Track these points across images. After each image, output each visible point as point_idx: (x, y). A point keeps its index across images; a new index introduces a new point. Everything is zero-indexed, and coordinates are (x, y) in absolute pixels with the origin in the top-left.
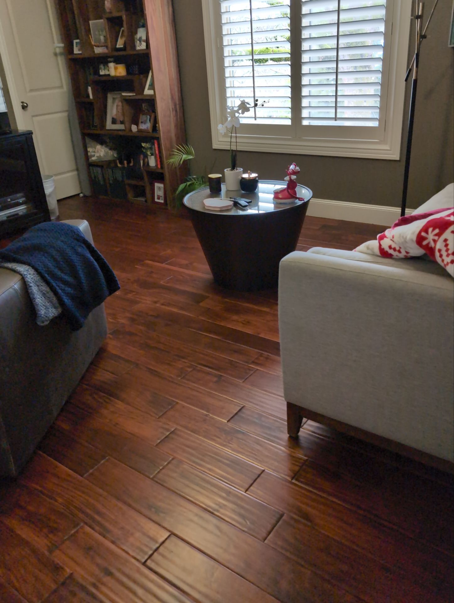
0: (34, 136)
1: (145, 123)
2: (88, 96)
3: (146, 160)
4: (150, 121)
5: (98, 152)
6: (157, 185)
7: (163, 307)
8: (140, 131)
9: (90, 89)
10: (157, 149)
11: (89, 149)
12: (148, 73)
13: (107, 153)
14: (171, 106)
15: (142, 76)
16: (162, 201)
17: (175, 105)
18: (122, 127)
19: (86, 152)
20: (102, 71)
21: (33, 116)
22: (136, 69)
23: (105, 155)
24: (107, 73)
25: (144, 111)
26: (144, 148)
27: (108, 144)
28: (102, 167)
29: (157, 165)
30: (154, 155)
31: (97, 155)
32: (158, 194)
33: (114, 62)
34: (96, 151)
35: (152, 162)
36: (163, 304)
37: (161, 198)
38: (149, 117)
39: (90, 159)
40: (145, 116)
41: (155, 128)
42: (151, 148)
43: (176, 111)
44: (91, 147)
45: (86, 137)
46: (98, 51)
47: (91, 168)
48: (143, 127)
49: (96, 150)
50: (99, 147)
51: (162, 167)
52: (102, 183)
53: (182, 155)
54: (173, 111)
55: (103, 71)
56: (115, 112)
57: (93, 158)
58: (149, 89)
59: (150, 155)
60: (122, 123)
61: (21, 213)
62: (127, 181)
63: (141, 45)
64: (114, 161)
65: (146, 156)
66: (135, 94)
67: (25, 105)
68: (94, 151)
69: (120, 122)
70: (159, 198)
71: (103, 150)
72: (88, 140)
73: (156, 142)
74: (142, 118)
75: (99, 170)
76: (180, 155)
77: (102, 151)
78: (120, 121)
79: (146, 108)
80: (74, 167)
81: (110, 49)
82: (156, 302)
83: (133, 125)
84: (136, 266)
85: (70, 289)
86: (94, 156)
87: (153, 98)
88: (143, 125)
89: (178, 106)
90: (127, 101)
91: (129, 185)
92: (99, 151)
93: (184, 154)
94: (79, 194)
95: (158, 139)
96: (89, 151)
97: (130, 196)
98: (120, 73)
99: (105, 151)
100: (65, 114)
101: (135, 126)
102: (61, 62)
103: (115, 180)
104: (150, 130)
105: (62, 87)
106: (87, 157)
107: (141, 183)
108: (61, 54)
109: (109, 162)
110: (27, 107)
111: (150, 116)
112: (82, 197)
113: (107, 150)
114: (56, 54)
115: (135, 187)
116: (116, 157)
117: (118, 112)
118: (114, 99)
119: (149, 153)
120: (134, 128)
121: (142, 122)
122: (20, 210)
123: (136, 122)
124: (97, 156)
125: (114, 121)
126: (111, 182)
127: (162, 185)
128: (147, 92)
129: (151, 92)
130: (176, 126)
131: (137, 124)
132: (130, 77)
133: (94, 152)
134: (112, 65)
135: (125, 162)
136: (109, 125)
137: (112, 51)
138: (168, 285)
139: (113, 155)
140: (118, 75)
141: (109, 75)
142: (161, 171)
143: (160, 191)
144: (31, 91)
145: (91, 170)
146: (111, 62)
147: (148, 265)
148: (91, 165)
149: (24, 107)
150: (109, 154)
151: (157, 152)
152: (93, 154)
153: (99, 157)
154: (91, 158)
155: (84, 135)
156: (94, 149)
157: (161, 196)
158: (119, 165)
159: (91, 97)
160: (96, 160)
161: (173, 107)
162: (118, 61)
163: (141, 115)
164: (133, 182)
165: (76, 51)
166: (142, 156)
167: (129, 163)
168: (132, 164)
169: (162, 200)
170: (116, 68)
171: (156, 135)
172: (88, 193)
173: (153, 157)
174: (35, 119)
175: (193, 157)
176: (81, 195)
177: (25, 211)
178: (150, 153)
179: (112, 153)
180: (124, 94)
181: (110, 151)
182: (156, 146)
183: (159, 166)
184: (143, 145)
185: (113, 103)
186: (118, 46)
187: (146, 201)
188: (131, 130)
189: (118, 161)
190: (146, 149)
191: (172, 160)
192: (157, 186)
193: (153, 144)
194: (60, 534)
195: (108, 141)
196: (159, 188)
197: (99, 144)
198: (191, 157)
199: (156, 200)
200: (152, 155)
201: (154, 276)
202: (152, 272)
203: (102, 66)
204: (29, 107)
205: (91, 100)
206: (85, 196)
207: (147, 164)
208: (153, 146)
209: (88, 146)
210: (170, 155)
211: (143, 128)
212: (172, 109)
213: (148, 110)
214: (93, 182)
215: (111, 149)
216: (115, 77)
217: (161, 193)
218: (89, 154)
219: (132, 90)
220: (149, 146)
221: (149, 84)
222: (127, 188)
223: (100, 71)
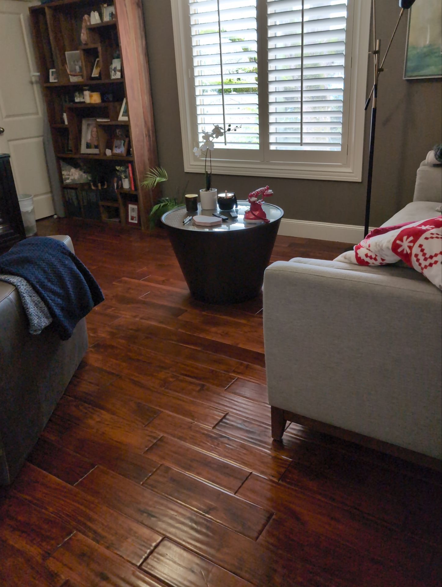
0: (10, 159)
1: (119, 148)
2: (64, 122)
3: (120, 182)
4: (124, 145)
5: (72, 175)
6: (130, 206)
7: (143, 321)
8: (114, 155)
9: (65, 114)
10: (131, 172)
11: (63, 173)
12: (122, 101)
13: (81, 176)
14: (144, 131)
15: (116, 103)
16: (136, 222)
17: (148, 131)
18: (96, 151)
19: (61, 175)
20: (77, 99)
21: (9, 141)
22: (110, 97)
23: (79, 178)
24: (82, 100)
25: (118, 136)
26: (118, 171)
27: (82, 168)
28: (76, 189)
29: (130, 188)
30: (128, 177)
31: (72, 178)
32: (132, 216)
33: (88, 90)
34: (71, 174)
35: (126, 184)
36: (142, 318)
37: (134, 218)
38: (123, 142)
39: (64, 182)
40: (119, 141)
41: (129, 152)
42: (125, 172)
43: (149, 136)
44: (66, 170)
45: (61, 161)
46: (74, 79)
47: (65, 190)
48: (117, 151)
50: (73, 170)
51: (136, 190)
52: (76, 203)
53: (156, 179)
54: (146, 136)
56: (89, 137)
57: (68, 181)
58: (123, 116)
59: (124, 177)
60: (96, 147)
62: (101, 203)
63: (116, 75)
64: (88, 184)
65: (120, 179)
66: (109, 120)
67: (2, 130)
69: (94, 147)
70: (132, 219)
71: (77, 173)
72: (62, 163)
73: (130, 165)
74: (116, 142)
75: (73, 191)
76: (154, 178)
78: (95, 145)
79: (120, 133)
80: (49, 190)
81: (85, 77)
82: (135, 317)
83: (107, 150)
84: (114, 283)
85: (59, 300)
86: (68, 179)
87: (127, 124)
88: (117, 149)
89: (151, 132)
90: (101, 126)
91: (103, 206)
92: (74, 174)
93: (157, 176)
94: (52, 216)
95: (132, 162)
96: (64, 175)
97: (104, 217)
98: (95, 100)
99: (79, 174)
100: (41, 139)
102: (37, 90)
103: (90, 202)
104: (125, 154)
105: (37, 113)
106: (61, 180)
107: (116, 205)
108: (37, 82)
109: (83, 185)
111: (125, 141)
112: (56, 218)
113: (81, 173)
114: (32, 83)
115: (108, 208)
116: (90, 180)
117: (93, 137)
118: (89, 125)
119: (123, 176)
120: (108, 152)
121: (116, 147)
123: (110, 146)
124: (71, 179)
125: (88, 146)
126: (85, 204)
127: (135, 207)
128: (122, 118)
129: (126, 119)
130: (149, 150)
131: (111, 149)
132: (105, 104)
133: (69, 175)
134: (87, 93)
135: (99, 185)
136: (84, 150)
137: (87, 79)
138: (147, 300)
139: (87, 178)
140: (93, 102)
141: (84, 102)
142: (134, 193)
143: (133, 212)
144: (8, 116)
145: (66, 193)
146: (86, 90)
147: (126, 282)
148: (65, 188)
149: (1, 132)
150: (83, 177)
151: (131, 175)
152: (67, 177)
153: (73, 180)
154: (66, 181)
155: (59, 159)
156: (69, 172)
157: (135, 217)
158: (93, 188)
159: (66, 123)
160: (71, 182)
161: (147, 133)
162: (92, 89)
163: (115, 140)
164: (107, 204)
165: (52, 79)
166: (116, 179)
167: (103, 185)
168: (105, 187)
169: (136, 220)
170: (91, 96)
171: (131, 159)
173: (127, 180)
174: (11, 143)
175: (166, 180)
176: (55, 216)
178: (125, 176)
179: (86, 176)
180: (99, 120)
181: (84, 174)
182: (130, 169)
183: (133, 189)
184: (118, 168)
185: (88, 128)
186: (93, 76)
187: (120, 222)
188: (105, 154)
189: (92, 184)
190: (121, 172)
191: (146, 183)
192: (131, 207)
193: (128, 167)
194: (53, 542)
195: (82, 164)
196: (133, 209)
197: (73, 168)
198: (164, 180)
199: (130, 221)
200: (126, 177)
201: (132, 291)
202: (129, 288)
203: (77, 94)
204: (4, 132)
205: (67, 125)
206: (59, 218)
207: (121, 187)
208: (127, 170)
209: (62, 169)
210: (145, 178)
211: (117, 152)
212: (146, 134)
213: (122, 135)
214: (67, 204)
215: (84, 172)
216: (90, 104)
217: (135, 214)
218: (64, 177)
219: (106, 116)
220: (123, 170)
221: (123, 111)
222: (102, 209)
223: (76, 98)
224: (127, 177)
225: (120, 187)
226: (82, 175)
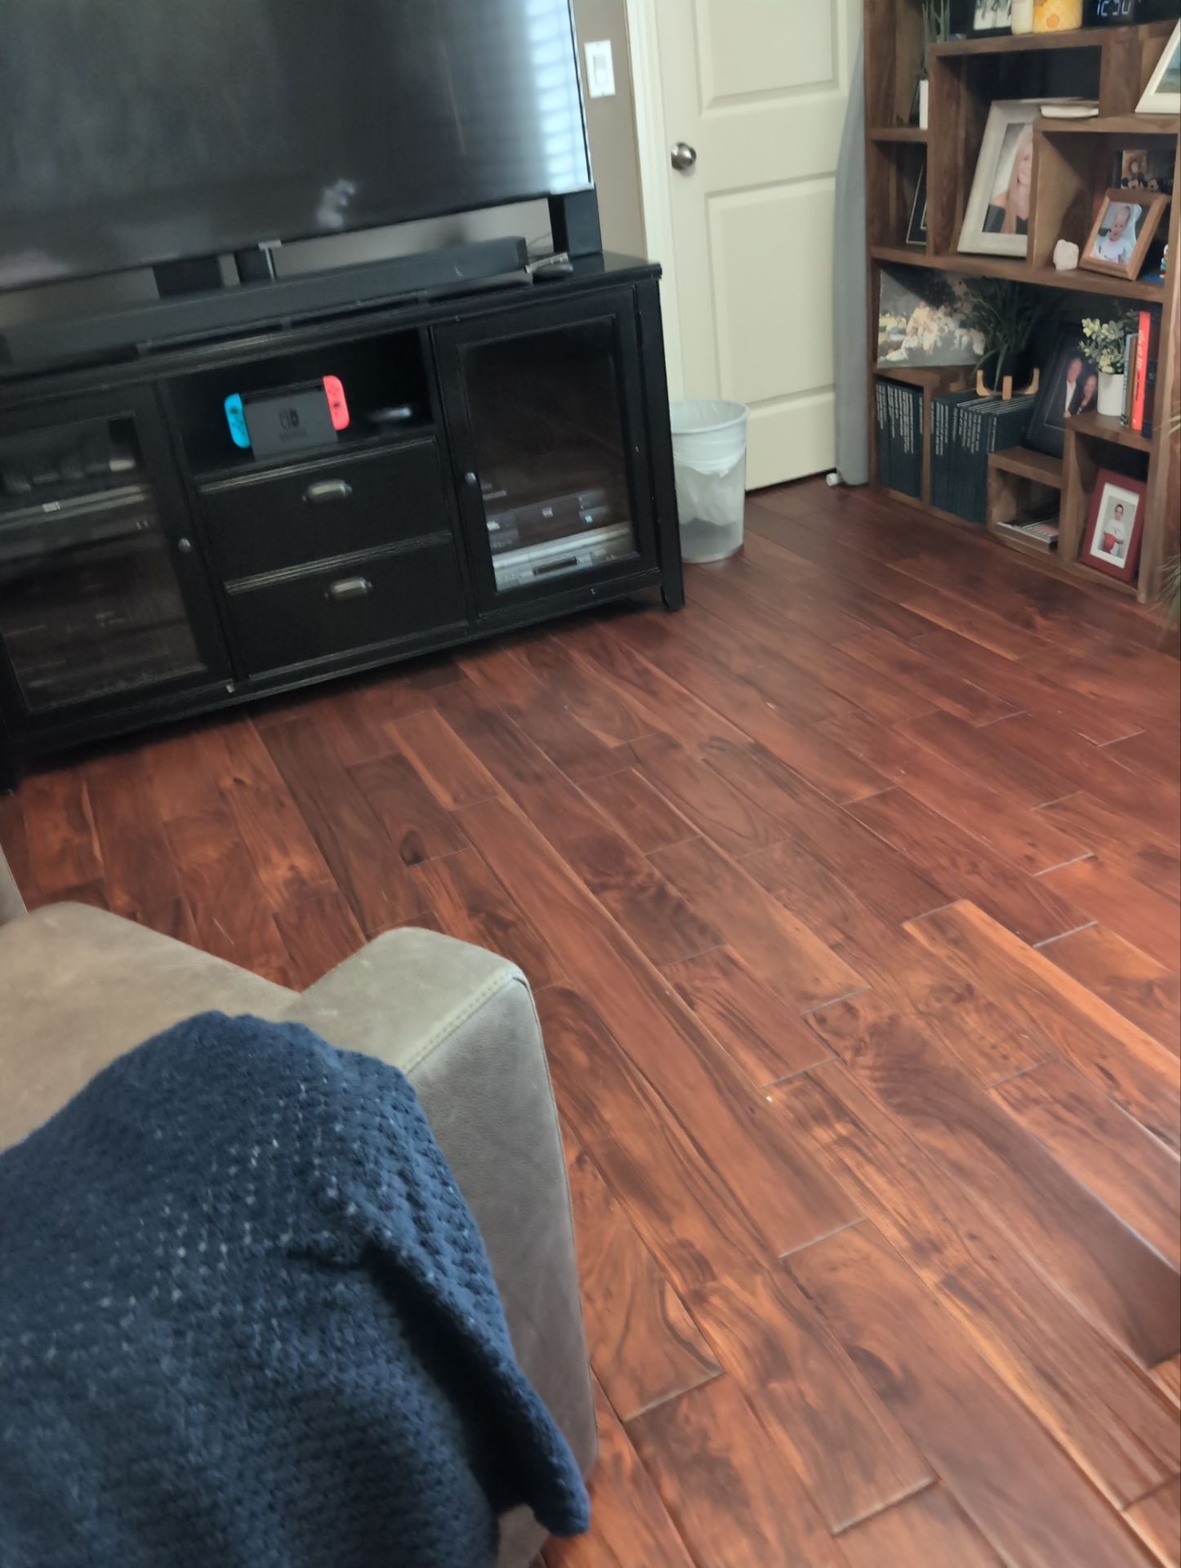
1: (1115, 237)
2: (915, 120)
3: (1091, 381)
4: (1139, 225)
5: (916, 330)
6: (1112, 494)
7: (954, 1308)
8: (1085, 269)
9: (924, 86)
10: (1142, 351)
13: (947, 340)
15: (1143, 30)
16: (1120, 562)
18: (1014, 244)
19: (874, 329)
20: (983, 16)
21: (711, 195)
23: (939, 344)
24: (1002, 22)
25: (1126, 182)
26: (1088, 340)
27: (958, 305)
28: (916, 390)
29: (1127, 418)
30: (1126, 373)
31: (910, 342)
32: (1111, 532)
34: (909, 329)
35: (1112, 399)
36: (951, 1284)
37: (1116, 545)
38: (1137, 210)
39: (881, 359)
40: (1124, 205)
41: (1152, 261)
42: (1118, 345)
44: (896, 313)
45: (884, 277)
47: (880, 389)
48: (1102, 251)
49: (911, 323)
50: (922, 313)
51: (1148, 431)
52: (908, 446)
55: (990, 15)
56: (1003, 183)
57: (894, 356)
58: (1163, 88)
59: (1111, 370)
60: (1022, 227)
61: (585, 562)
62: (996, 460)
64: (969, 370)
65: (1091, 369)
66: (1095, 112)
67: (687, 154)
68: (901, 326)
69: (1014, 228)
70: (1106, 547)
71: (935, 327)
72: (886, 281)
73: (1145, 321)
74: (1110, 211)
75: (906, 396)
77: (930, 331)
78: (1019, 219)
79: (1135, 168)
80: (827, 377)
82: (925, 1249)
83: (1061, 243)
84: (908, 927)
86: (897, 346)
88: (1105, 242)
90: (1057, 140)
91: (1003, 474)
92: (920, 330)
94: (823, 475)
95: (1157, 310)
96: (884, 329)
97: (1000, 511)
98: (1054, 19)
99: (941, 330)
100: (829, 185)
101: (1073, 248)
103: (954, 446)
104: (1131, 270)
105: (833, 83)
106: (874, 350)
107: (1048, 479)
109: (947, 374)
110: (690, 162)
111: (1146, 209)
112: (834, 487)
113: (951, 324)
115: (1021, 486)
116: (978, 357)
117: (1017, 184)
118: (1012, 129)
119: (1104, 362)
120: (1066, 255)
121: (1103, 232)
122: (585, 546)
123: (1076, 228)
124: (910, 350)
125: (995, 221)
126: (939, 451)
127: (1131, 499)
128: (1154, 100)
129: (1173, 103)
131: (1081, 242)
132: (1093, 37)
133: (903, 332)
135: (1008, 381)
136: (973, 237)
138: (1022, 1121)
139: (970, 345)
140: (1043, 27)
141: (1007, 31)
142: (1139, 444)
143: (1118, 518)
144: (720, 101)
145: (881, 399)
148: (881, 379)
149: (680, 164)
150: (956, 342)
151: (1141, 364)
152: (895, 338)
153: (915, 352)
154: (887, 354)
155: (877, 266)
156: (904, 320)
157: (1120, 543)
158: (981, 390)
159: (924, 123)
160: (903, 360)
163: (1107, 200)
164: (1023, 467)
166: (1076, 367)
167: (1021, 382)
168: (1031, 390)
169: (1119, 554)
170: (1039, 2)
171: (1154, 295)
172: (856, 474)
173: (1119, 381)
174: (717, 203)
176: (832, 479)
177: (599, 552)
178: (1113, 365)
179: (965, 340)
180: (1048, 112)
181: (958, 332)
182: (1143, 336)
183: (1137, 422)
184: (1090, 327)
185: (1005, 144)
187: (1054, 545)
188: (1050, 263)
189: (980, 374)
190: (1102, 346)
192: (1111, 498)
193: (1134, 328)
195: (959, 289)
197: (922, 303)
199: (1096, 551)
200: (1118, 369)
201: (972, 1021)
202: (966, 994)
204: (698, 164)
205: (922, 133)
206: (842, 485)
207: (1088, 403)
208: (1129, 337)
209: (882, 307)
211: (1101, 257)
213: (1141, 178)
214: (881, 438)
215: (963, 324)
216: (1031, 37)
217: (1123, 531)
218: (881, 338)
219: (1088, 91)
220: (1112, 337)
221: (1170, 64)
222: (993, 484)
223: (978, 14)
224: (1122, 366)
225: (1085, 403)
226: (951, 333)
